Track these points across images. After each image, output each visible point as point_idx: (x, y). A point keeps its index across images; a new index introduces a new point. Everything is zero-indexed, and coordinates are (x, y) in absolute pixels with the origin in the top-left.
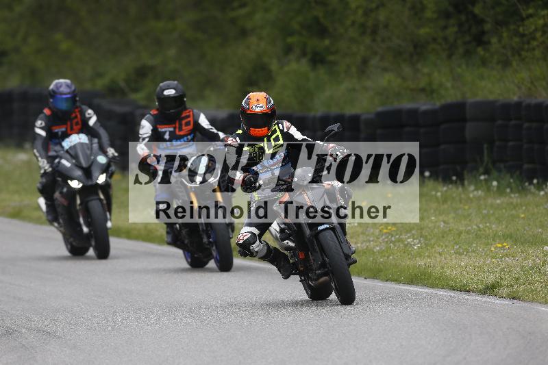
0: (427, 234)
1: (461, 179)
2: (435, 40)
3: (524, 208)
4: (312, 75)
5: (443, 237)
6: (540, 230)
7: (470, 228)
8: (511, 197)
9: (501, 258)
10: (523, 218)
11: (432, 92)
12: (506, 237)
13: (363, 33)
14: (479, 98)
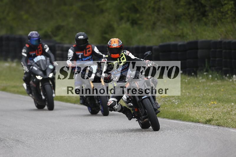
0: (181, 98)
1: (196, 74)
2: (184, 14)
3: (223, 87)
4: (132, 29)
5: (188, 99)
6: (230, 96)
7: (200, 95)
8: (217, 82)
9: (213, 108)
10: (223, 91)
11: (184, 36)
12: (215, 99)
13: (154, 11)
14: (204, 39)
